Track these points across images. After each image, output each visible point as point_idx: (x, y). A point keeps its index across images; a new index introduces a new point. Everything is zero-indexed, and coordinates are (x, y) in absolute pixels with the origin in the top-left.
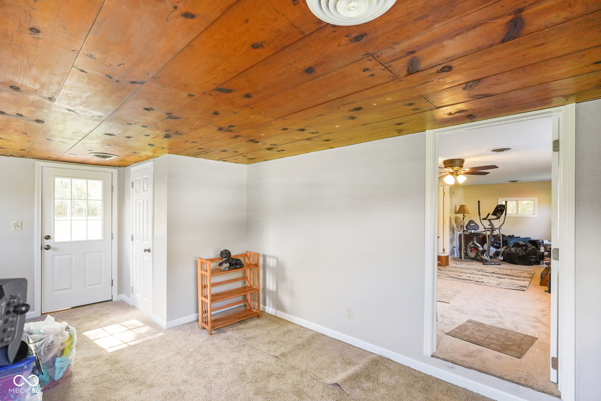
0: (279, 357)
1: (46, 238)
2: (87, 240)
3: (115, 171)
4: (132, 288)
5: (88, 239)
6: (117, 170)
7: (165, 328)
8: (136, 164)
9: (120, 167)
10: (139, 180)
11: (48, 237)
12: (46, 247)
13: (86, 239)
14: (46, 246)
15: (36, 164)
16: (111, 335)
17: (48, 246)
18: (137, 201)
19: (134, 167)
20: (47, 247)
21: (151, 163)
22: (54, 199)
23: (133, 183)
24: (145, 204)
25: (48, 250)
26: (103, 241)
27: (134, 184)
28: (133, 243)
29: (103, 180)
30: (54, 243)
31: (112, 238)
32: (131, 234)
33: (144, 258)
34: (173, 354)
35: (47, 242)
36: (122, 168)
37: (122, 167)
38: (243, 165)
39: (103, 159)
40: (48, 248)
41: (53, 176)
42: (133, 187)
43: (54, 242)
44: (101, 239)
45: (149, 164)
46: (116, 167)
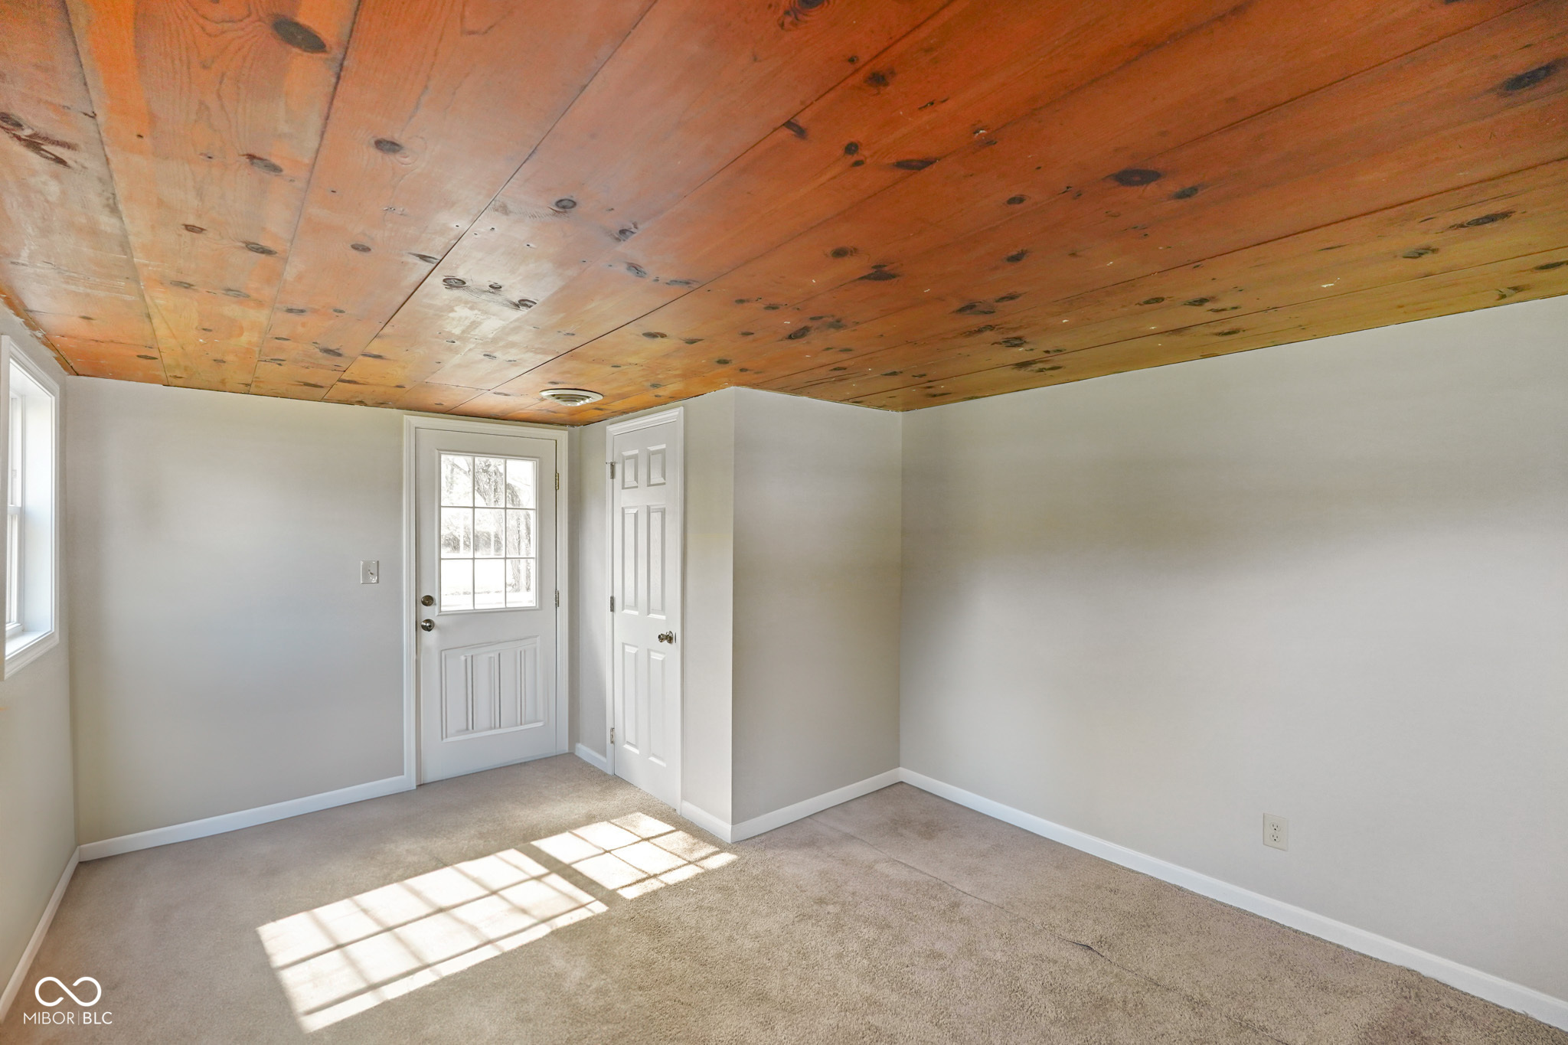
0: (1095, 948)
1: (424, 604)
2: (506, 608)
3: (562, 435)
4: (613, 729)
5: (508, 605)
6: (566, 432)
7: (730, 842)
8: (625, 416)
9: (572, 425)
10: (635, 457)
11: (428, 601)
12: (424, 624)
13: (503, 606)
14: (424, 622)
15: (405, 421)
16: (606, 852)
17: (428, 621)
18: (626, 511)
19: (615, 425)
20: (428, 625)
21: (677, 413)
22: (440, 507)
23: (613, 466)
24: (656, 518)
25: (429, 630)
26: (537, 610)
27: (618, 468)
28: (613, 616)
29: (538, 460)
30: (441, 614)
31: (557, 605)
32: (610, 595)
33: (652, 657)
34: (791, 916)
35: (428, 612)
36: (577, 428)
37: (578, 426)
38: (894, 412)
39: (569, 404)
40: (430, 626)
41: (437, 451)
42: (613, 476)
43: (440, 611)
44: (534, 605)
45: (673, 414)
46: (565, 425)
